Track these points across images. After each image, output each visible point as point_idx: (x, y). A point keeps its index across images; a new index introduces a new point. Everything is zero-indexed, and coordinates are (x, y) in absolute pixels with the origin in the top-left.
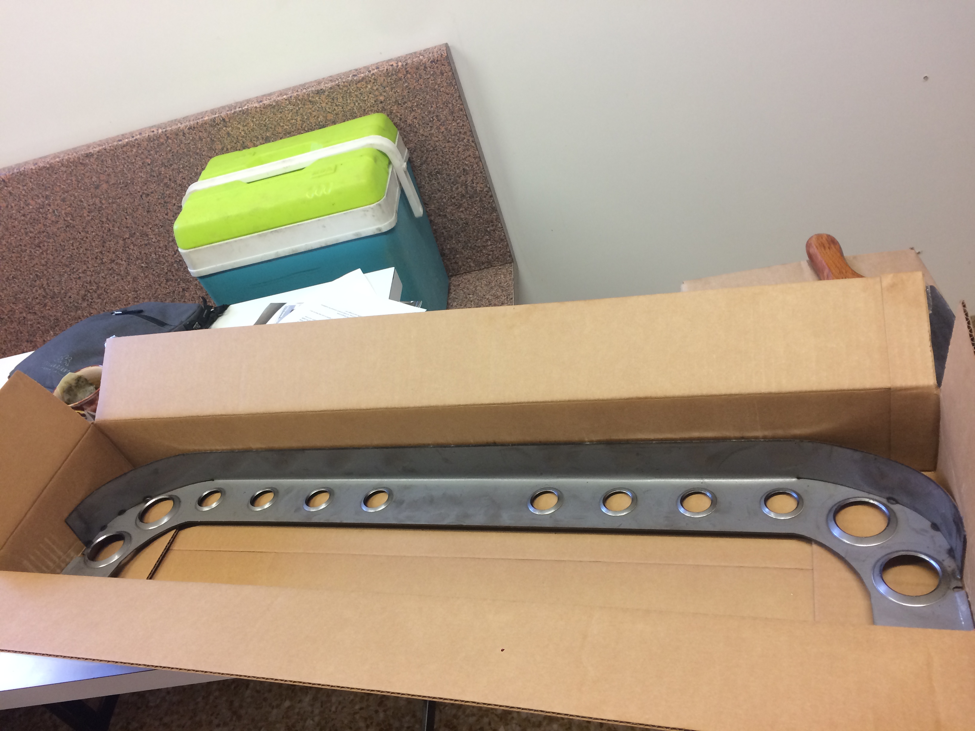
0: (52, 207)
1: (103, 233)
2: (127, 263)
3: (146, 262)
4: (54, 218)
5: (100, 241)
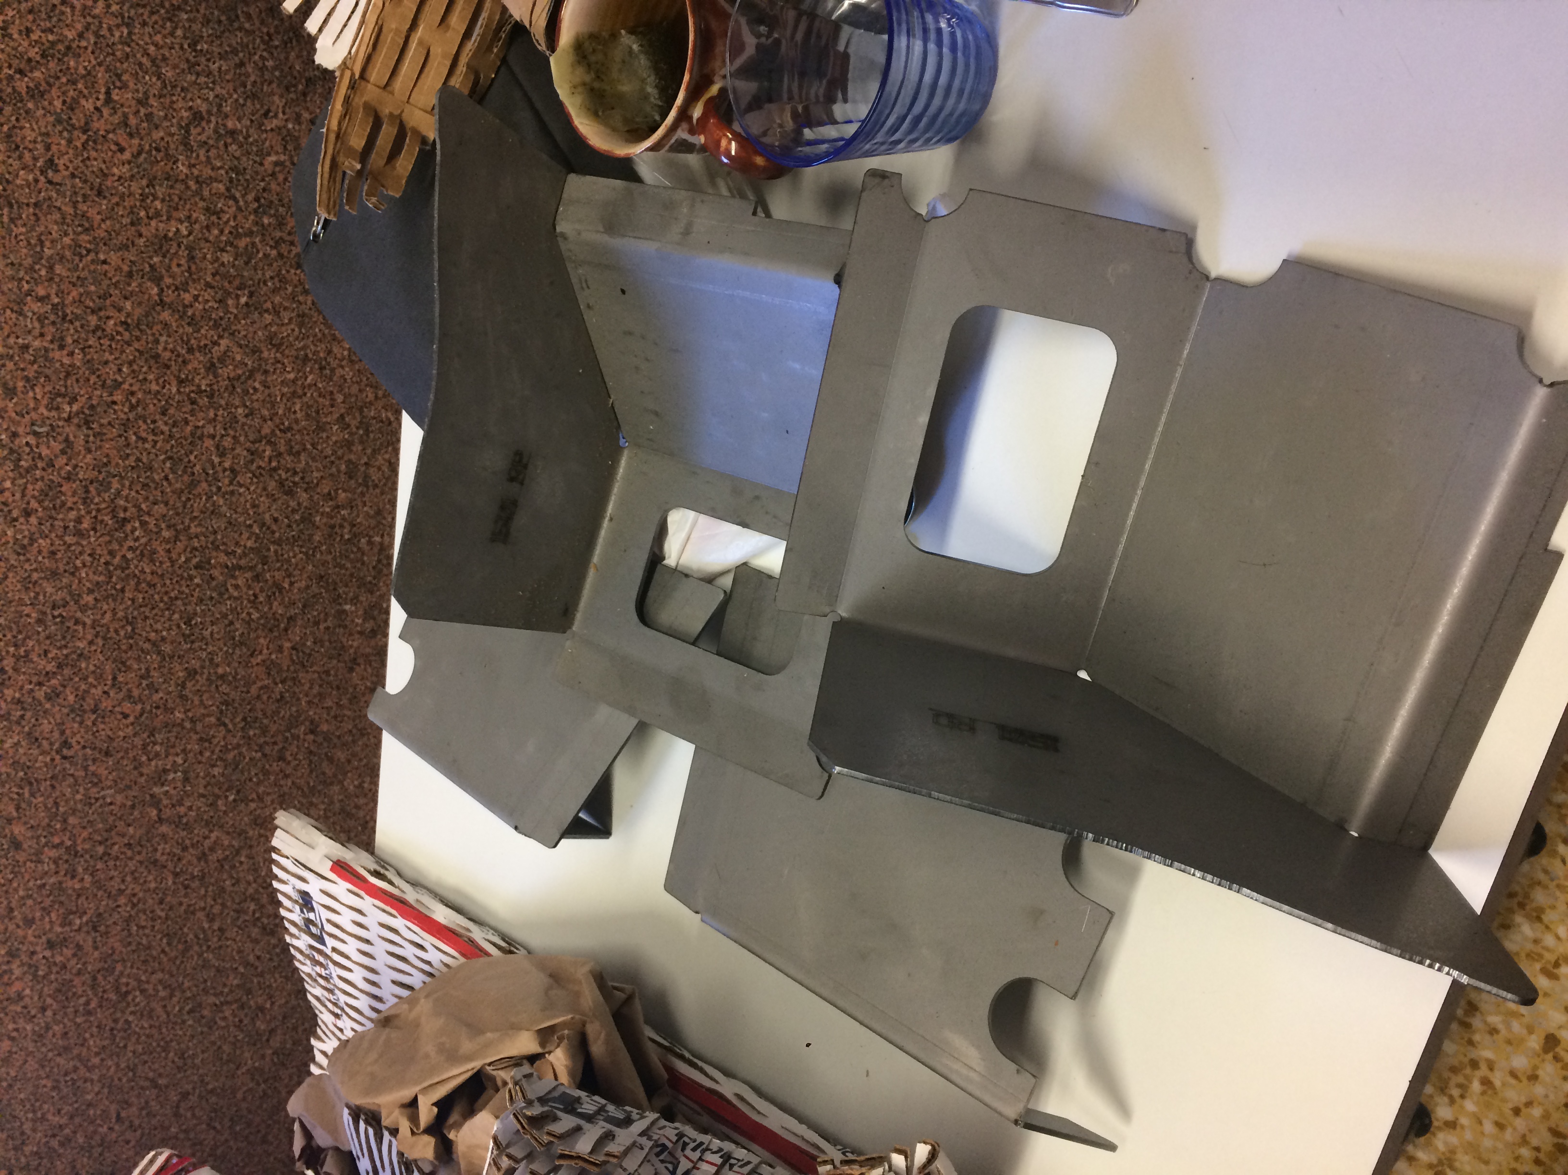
0: (21, 430)
1: (129, 344)
2: (226, 335)
3: (239, 289)
4: (57, 446)
5: (150, 367)
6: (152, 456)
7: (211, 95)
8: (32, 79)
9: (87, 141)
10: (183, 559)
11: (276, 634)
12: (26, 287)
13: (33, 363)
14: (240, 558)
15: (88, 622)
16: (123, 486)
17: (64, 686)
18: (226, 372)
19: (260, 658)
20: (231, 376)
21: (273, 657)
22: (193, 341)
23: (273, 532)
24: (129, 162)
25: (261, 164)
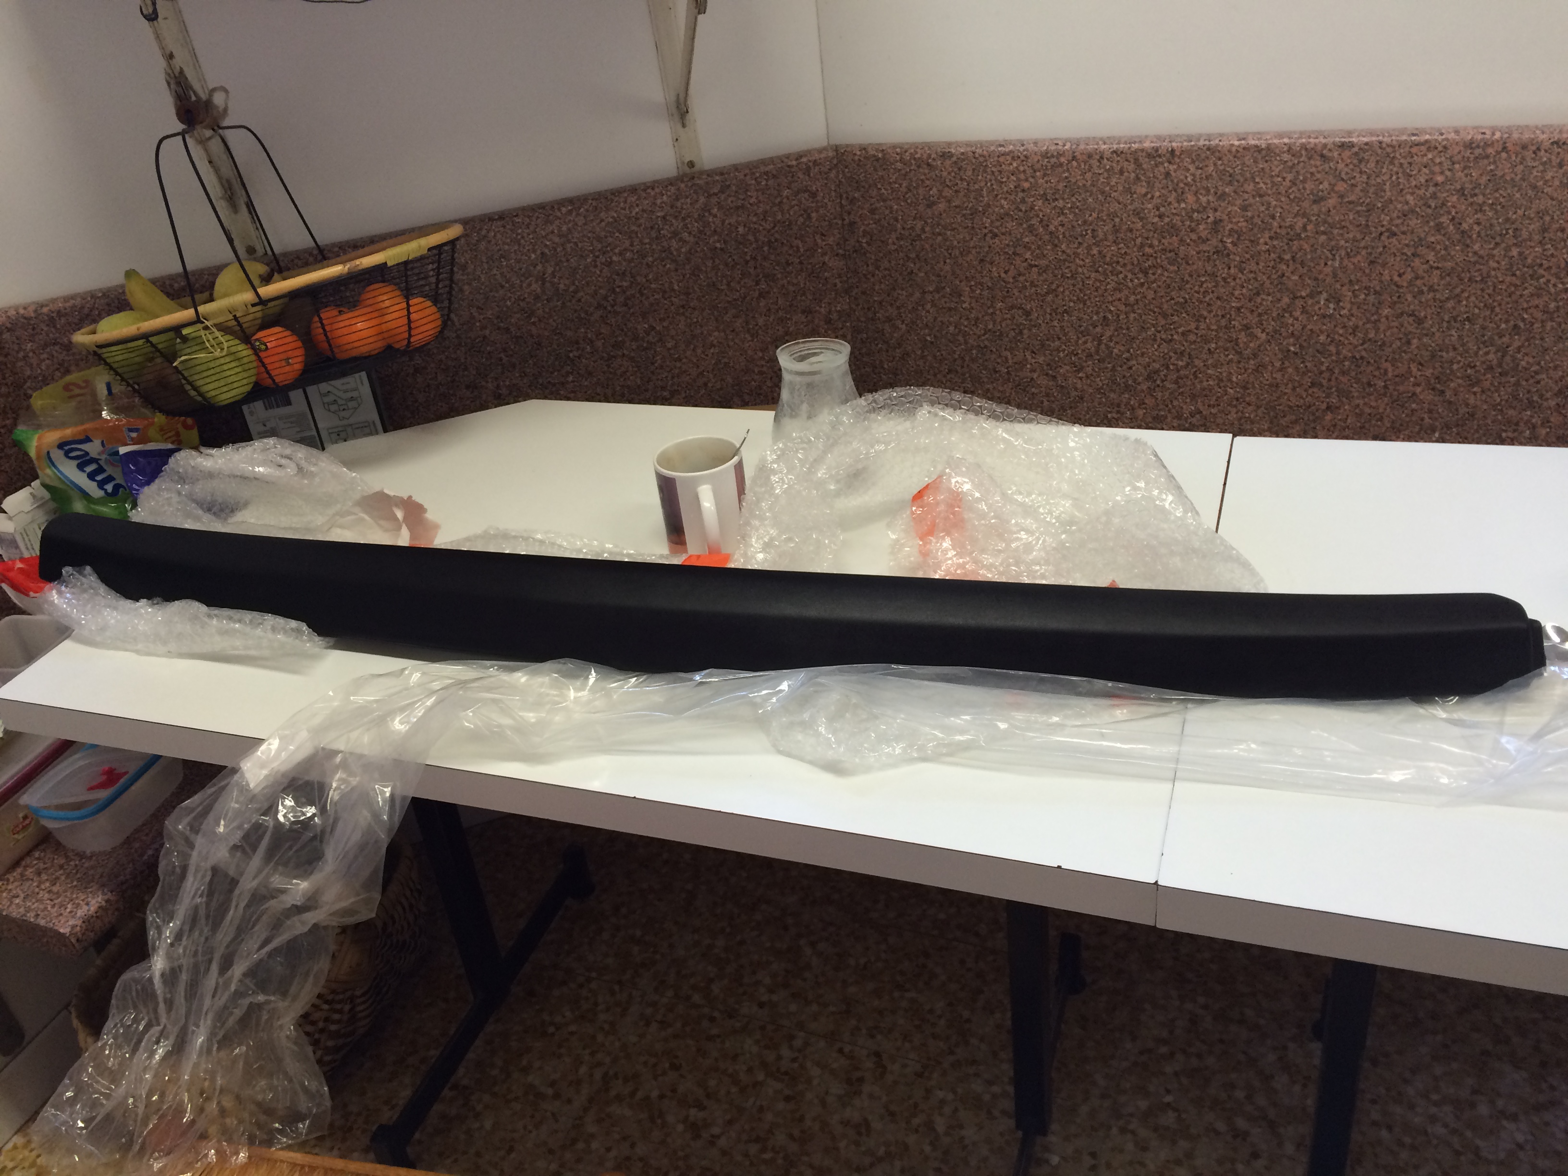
6: (1189, 291)
7: (1434, 330)
8: (1448, 225)
9: (1406, 255)
10: (1112, 309)
11: (1045, 368)
14: (1106, 345)
15: (1079, 251)
17: (1036, 236)
19: (1029, 357)
21: (1028, 366)
24: (1391, 280)
25: (1386, 361)
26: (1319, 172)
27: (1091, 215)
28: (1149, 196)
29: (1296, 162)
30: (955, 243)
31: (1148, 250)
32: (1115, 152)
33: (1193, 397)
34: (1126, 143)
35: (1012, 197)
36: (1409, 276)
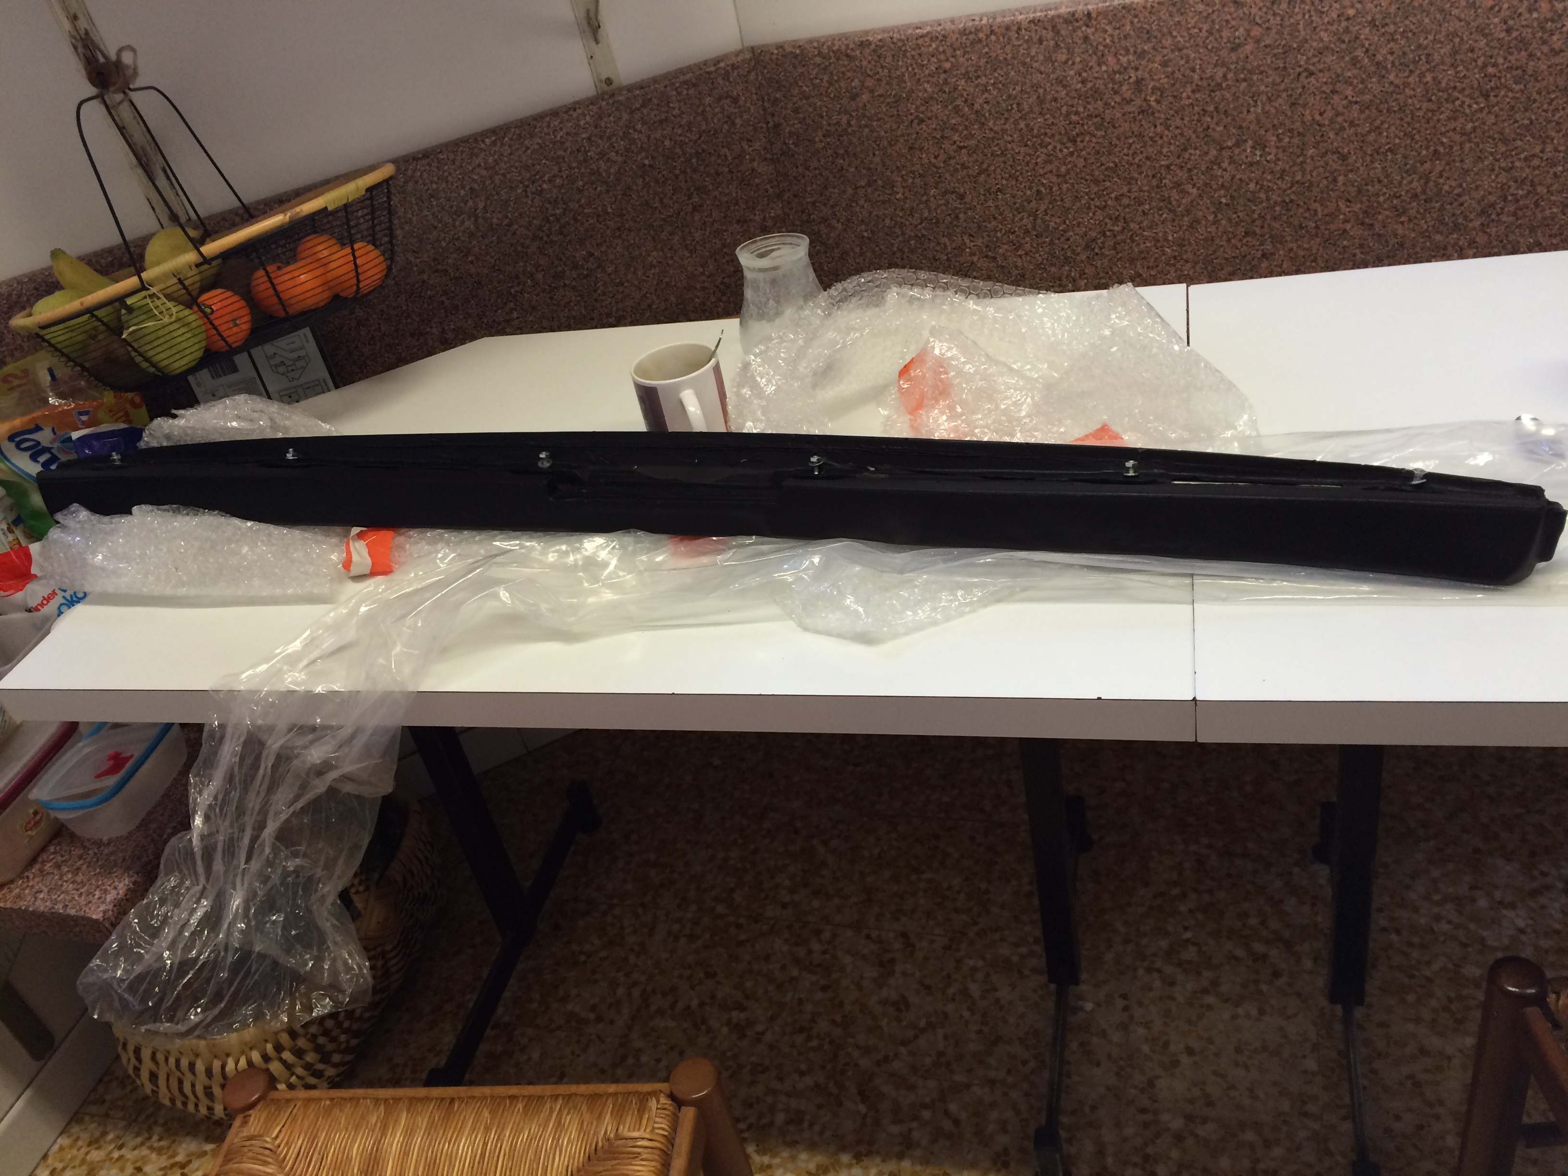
0: (1139, 73)
1: (1195, 132)
3: (1231, 196)
4: (1128, 95)
5: (1178, 146)
6: (1118, 154)
7: (1358, 165)
8: (1363, 58)
9: (1325, 93)
10: (1045, 182)
11: (984, 249)
12: (1233, 67)
13: (1184, 75)
14: (1042, 219)
16: (1099, 138)
17: (962, 116)
18: (1175, 195)
20: (1172, 199)
22: (1195, 171)
23: (1059, 239)
24: (1313, 119)
25: (1315, 201)
26: (1234, 19)
27: (1014, 89)
28: (1070, 62)
29: (1210, 11)
30: (882, 133)
31: (1074, 118)
32: (1032, 21)
33: (1132, 261)
34: (1041, 11)
35: (935, 79)
36: (1330, 113)
